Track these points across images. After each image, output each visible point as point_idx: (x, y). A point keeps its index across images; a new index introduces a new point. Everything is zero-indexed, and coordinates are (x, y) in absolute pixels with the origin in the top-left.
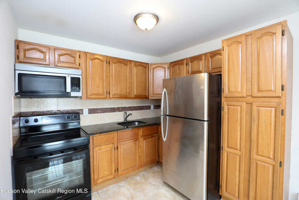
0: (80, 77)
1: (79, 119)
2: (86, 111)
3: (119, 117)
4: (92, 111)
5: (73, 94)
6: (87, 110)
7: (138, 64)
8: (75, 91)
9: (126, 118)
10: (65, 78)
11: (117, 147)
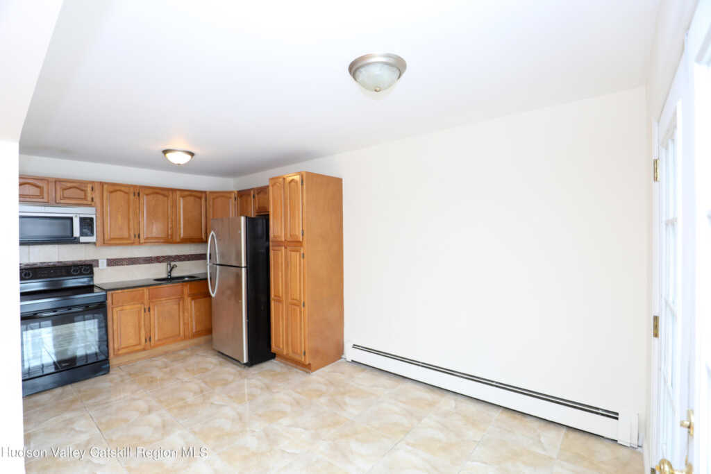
0: (94, 216)
1: (92, 273)
2: (103, 263)
3: (160, 271)
4: (112, 262)
5: (83, 239)
6: (105, 261)
7: (186, 193)
8: (86, 235)
9: (170, 272)
10: (71, 219)
11: (149, 308)
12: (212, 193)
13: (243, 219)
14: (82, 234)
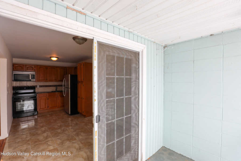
0: (35, 74)
1: (35, 89)
2: (38, 87)
3: (53, 89)
4: (41, 86)
5: (32, 80)
6: (39, 86)
7: (61, 68)
8: (33, 79)
9: (56, 89)
10: (29, 75)
11: (48, 99)
12: (68, 67)
13: (69, 75)
14: (32, 79)
